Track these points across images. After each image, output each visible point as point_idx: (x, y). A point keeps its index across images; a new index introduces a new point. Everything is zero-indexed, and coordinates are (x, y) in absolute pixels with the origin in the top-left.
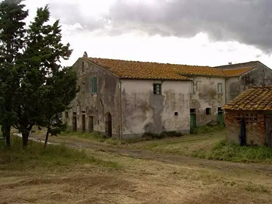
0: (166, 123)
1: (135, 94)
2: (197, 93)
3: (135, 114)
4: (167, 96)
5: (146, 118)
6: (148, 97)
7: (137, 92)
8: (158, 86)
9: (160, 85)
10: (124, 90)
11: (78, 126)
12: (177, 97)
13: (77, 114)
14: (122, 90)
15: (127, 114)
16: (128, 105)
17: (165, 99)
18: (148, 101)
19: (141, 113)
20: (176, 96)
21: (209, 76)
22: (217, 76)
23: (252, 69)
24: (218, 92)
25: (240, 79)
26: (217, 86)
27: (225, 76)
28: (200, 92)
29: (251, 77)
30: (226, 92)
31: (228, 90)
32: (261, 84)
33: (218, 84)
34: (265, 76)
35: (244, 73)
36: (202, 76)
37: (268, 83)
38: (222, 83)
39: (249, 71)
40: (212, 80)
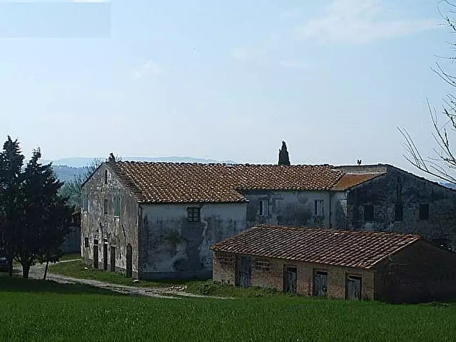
0: (207, 260)
1: (161, 222)
2: (275, 216)
3: (161, 247)
4: (209, 224)
5: (176, 252)
6: (180, 226)
7: (165, 219)
8: (196, 211)
9: (199, 209)
10: (146, 217)
11: (100, 261)
12: (225, 225)
13: (99, 243)
14: (143, 217)
15: (149, 247)
16: (151, 235)
17: (206, 227)
18: (180, 230)
19: (169, 246)
20: (222, 224)
21: (296, 190)
22: (313, 190)
23: (373, 179)
24: (316, 213)
25: (346, 194)
26: (314, 204)
27: (328, 188)
28: (281, 214)
29: (370, 191)
30: (331, 214)
31: (333, 210)
32: (393, 202)
33: (316, 202)
34: (401, 187)
35: (355, 186)
36: (283, 190)
37: (408, 200)
38: (323, 200)
39: (365, 182)
40: (303, 195)
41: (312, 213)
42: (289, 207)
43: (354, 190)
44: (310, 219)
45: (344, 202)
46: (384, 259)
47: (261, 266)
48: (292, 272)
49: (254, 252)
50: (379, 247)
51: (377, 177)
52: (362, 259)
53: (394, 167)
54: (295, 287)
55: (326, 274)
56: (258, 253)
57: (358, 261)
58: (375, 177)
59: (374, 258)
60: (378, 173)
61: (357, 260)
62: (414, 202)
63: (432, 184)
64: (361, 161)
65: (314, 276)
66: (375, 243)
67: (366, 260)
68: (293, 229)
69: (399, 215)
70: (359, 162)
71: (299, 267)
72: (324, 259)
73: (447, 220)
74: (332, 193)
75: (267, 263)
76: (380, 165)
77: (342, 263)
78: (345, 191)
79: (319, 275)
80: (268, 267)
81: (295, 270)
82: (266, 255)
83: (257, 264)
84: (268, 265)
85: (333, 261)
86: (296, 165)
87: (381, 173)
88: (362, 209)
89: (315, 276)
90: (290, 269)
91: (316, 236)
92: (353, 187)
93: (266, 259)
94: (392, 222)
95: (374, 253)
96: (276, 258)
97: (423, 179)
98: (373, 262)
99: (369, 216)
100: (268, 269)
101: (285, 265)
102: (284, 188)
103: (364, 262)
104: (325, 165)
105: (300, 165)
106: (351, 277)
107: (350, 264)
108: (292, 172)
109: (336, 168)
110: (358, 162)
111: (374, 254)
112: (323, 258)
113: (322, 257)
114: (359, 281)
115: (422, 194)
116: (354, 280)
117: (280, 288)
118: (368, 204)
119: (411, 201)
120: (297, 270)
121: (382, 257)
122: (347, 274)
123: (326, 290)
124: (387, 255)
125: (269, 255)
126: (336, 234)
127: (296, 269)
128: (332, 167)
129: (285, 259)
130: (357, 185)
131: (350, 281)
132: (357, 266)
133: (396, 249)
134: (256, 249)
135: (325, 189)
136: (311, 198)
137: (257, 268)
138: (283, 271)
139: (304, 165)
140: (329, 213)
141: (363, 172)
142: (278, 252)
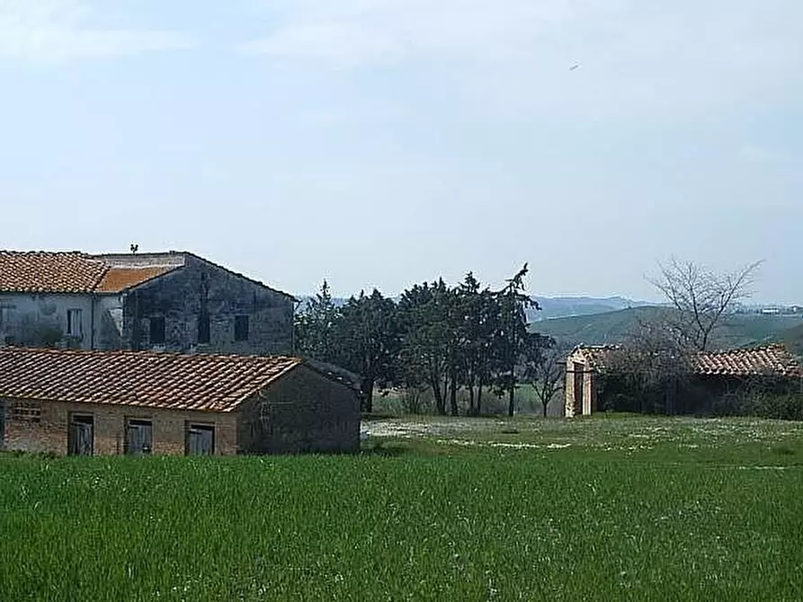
21: (37, 292)
22: (64, 292)
23: (165, 274)
24: (69, 332)
25: (122, 299)
26: (66, 316)
27: (89, 290)
28: (12, 333)
29: (159, 294)
30: (93, 332)
31: (98, 326)
32: (195, 313)
33: (69, 312)
34: (207, 290)
35: (135, 286)
36: (16, 292)
37: (218, 310)
38: (81, 310)
39: (152, 279)
40: (48, 301)
41: (62, 332)
42: (26, 320)
43: (134, 292)
44: (59, 341)
45: (117, 313)
46: (251, 396)
47: (24, 416)
48: (84, 424)
49: (11, 392)
50: (235, 377)
51: (171, 272)
52: (214, 396)
53: (197, 257)
54: (90, 448)
55: (150, 424)
56: (19, 393)
57: (207, 400)
58: (167, 273)
59: (235, 395)
60: (170, 266)
61: (205, 398)
62: (227, 313)
63: (253, 285)
64: (137, 246)
65: (127, 428)
66: (226, 372)
67: (220, 399)
68: (69, 352)
69: (204, 335)
70: (134, 248)
71: (98, 415)
72: (145, 400)
73: (276, 341)
74: (96, 298)
75: (36, 409)
76: (173, 253)
77: (181, 404)
78: (121, 293)
79: (135, 426)
80: (38, 417)
81: (90, 420)
82: (36, 397)
83: (17, 412)
84: (38, 413)
85: (164, 401)
86: (27, 251)
87: (176, 266)
88: (146, 323)
89: (129, 427)
90: (78, 419)
91: (117, 363)
92: (132, 287)
93: (33, 403)
94: (194, 345)
95: (230, 387)
96: (56, 400)
97: (240, 275)
98: (233, 402)
99: (158, 335)
100: (38, 420)
101: (70, 413)
102: (16, 288)
103: (218, 400)
104: (76, 253)
105: (34, 252)
106: (194, 427)
107: (195, 405)
108: (24, 263)
109: (93, 257)
110: (132, 249)
111: (232, 389)
112: (143, 397)
113: (140, 396)
114: (211, 432)
115: (238, 301)
116: (200, 431)
117: (62, 449)
118: (157, 316)
119: (221, 312)
120: (95, 419)
121: (246, 391)
122: (186, 422)
123: (149, 451)
124: (255, 390)
125: (42, 396)
126: (152, 359)
127: (92, 417)
128: (87, 256)
129: (73, 401)
130: (138, 285)
131: (194, 433)
132: (208, 408)
133: (267, 379)
134: (14, 386)
135: (85, 290)
136: (62, 306)
137: (16, 418)
138: (66, 423)
139: (41, 252)
140: (90, 330)
141: (144, 263)
142: (57, 390)
